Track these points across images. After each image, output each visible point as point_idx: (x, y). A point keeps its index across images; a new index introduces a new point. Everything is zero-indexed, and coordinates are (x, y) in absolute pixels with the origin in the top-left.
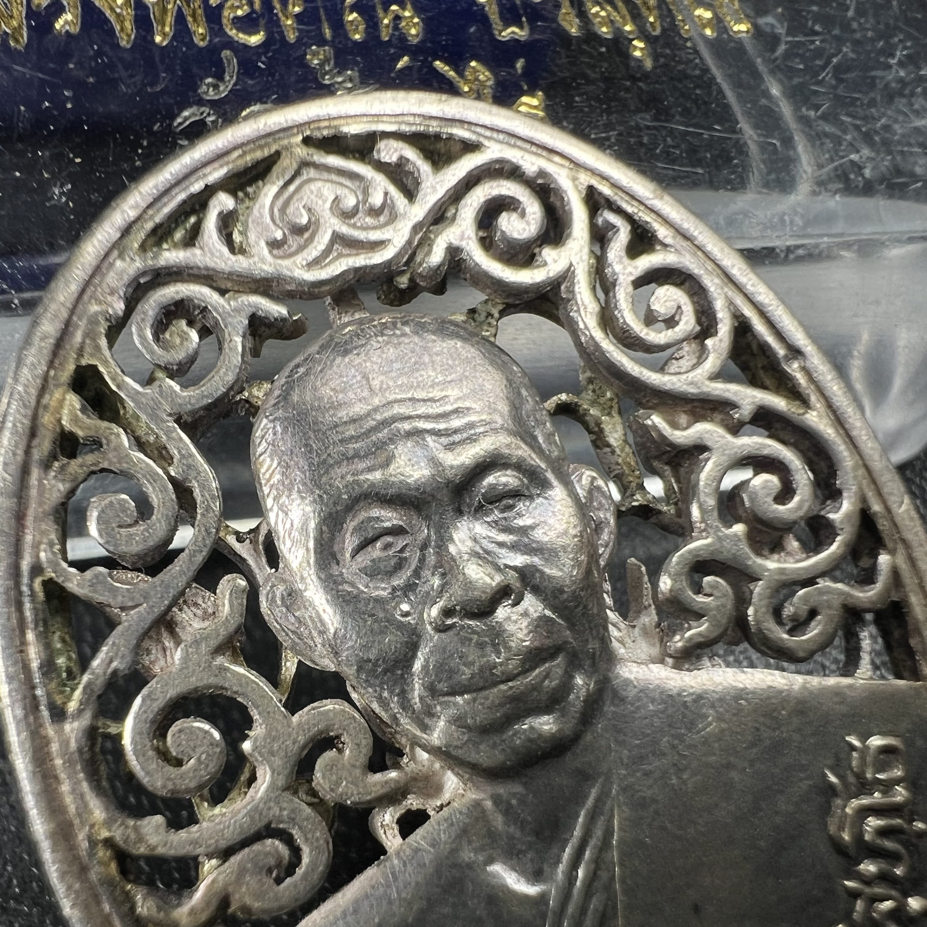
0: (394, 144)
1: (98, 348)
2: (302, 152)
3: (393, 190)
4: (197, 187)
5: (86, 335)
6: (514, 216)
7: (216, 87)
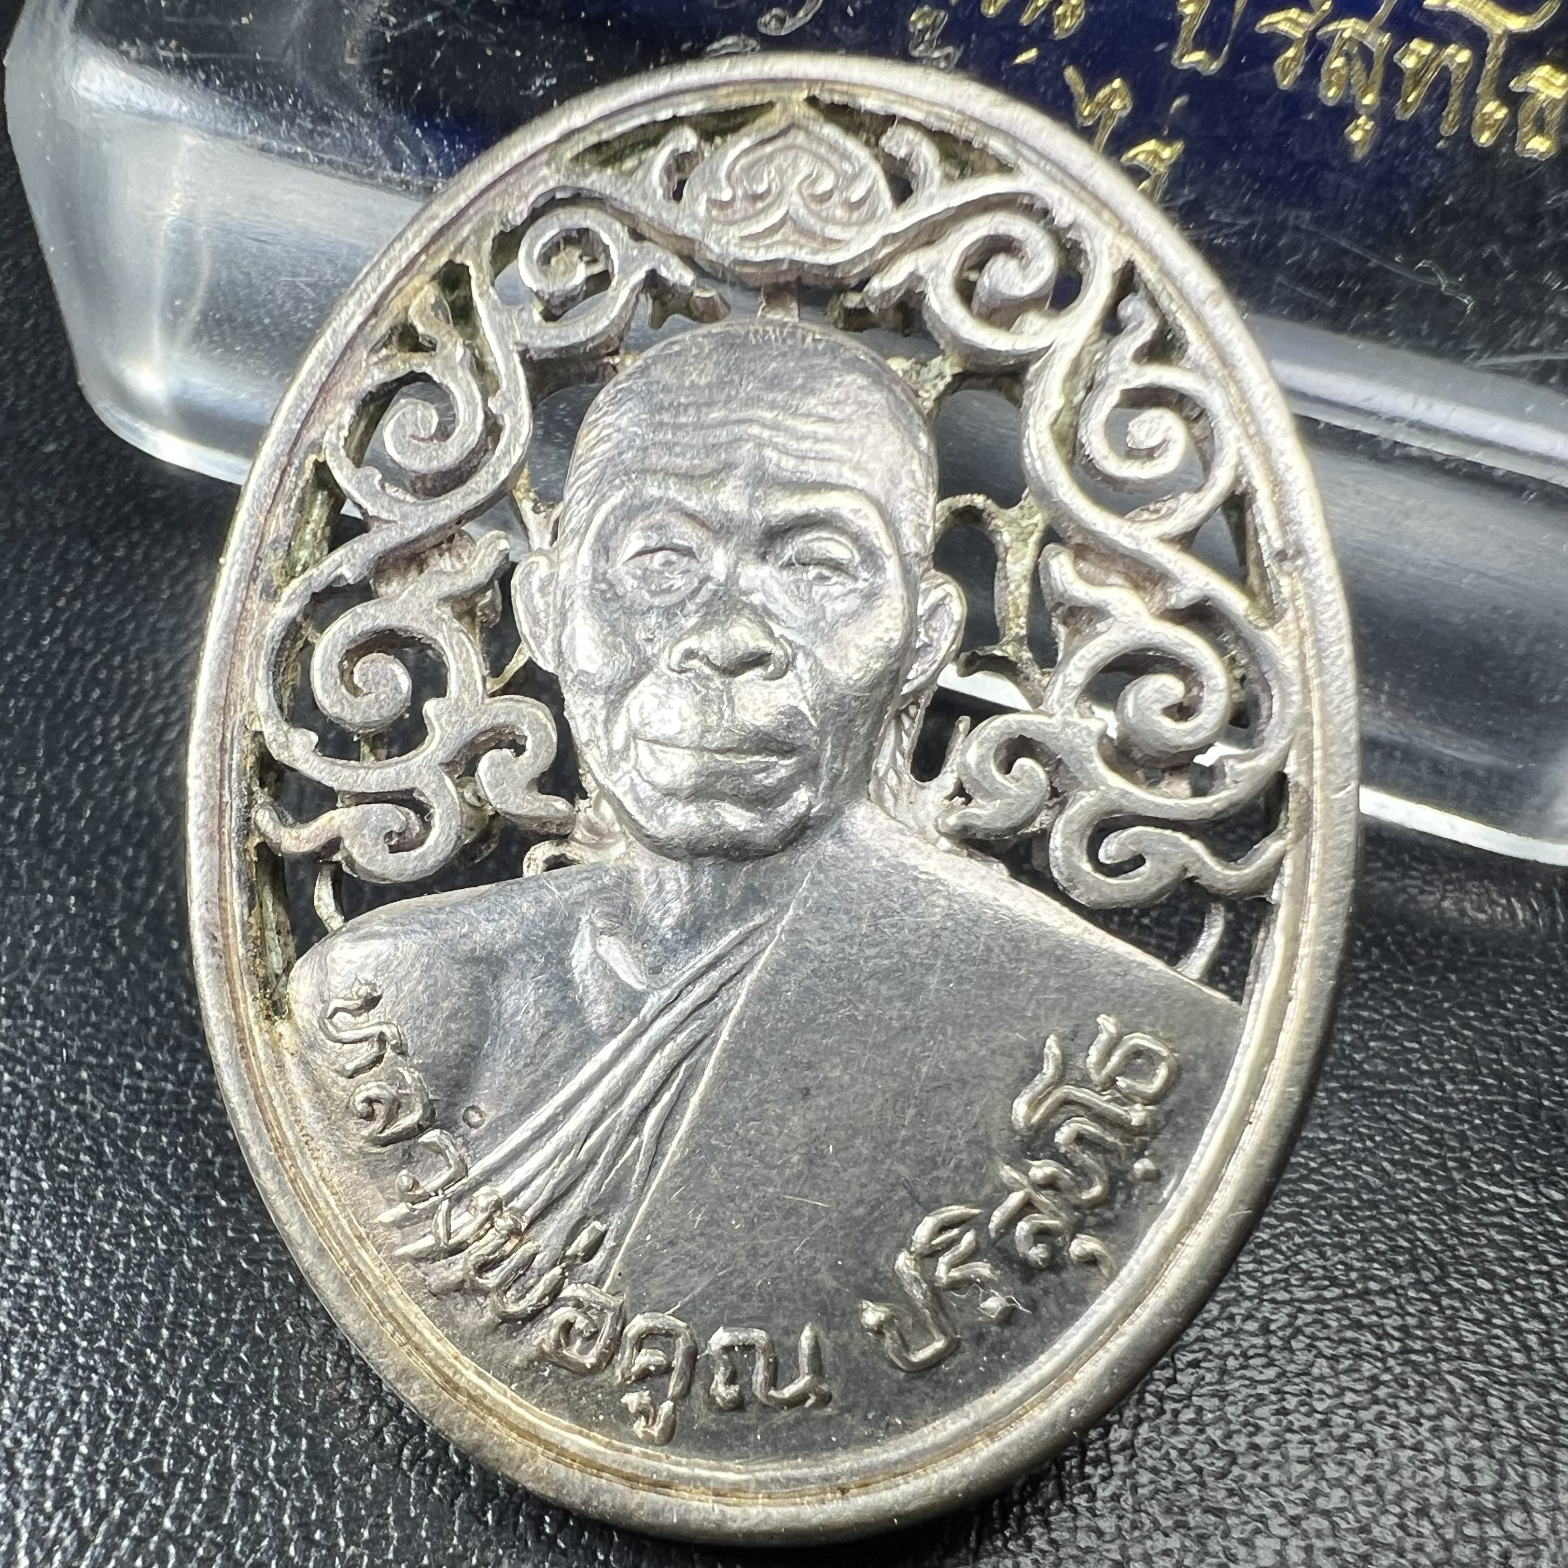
0: (910, 134)
1: (478, 249)
2: (800, 110)
3: (883, 185)
4: (664, 114)
5: (474, 231)
6: (1013, 264)
7: (782, 21)
